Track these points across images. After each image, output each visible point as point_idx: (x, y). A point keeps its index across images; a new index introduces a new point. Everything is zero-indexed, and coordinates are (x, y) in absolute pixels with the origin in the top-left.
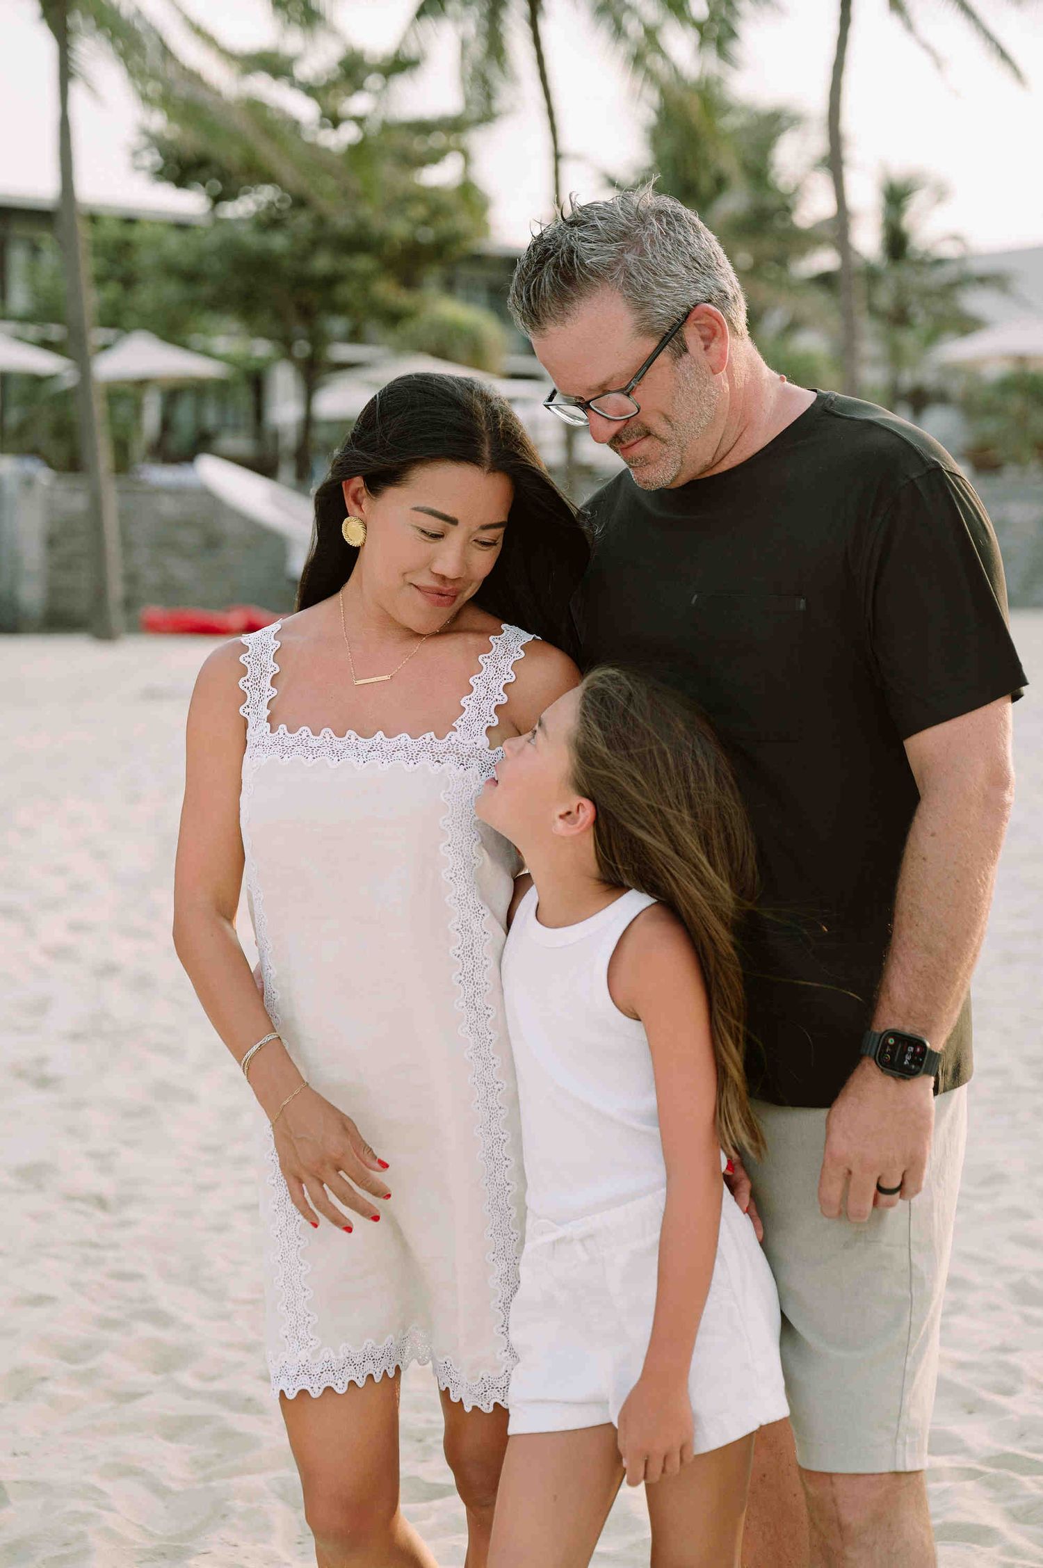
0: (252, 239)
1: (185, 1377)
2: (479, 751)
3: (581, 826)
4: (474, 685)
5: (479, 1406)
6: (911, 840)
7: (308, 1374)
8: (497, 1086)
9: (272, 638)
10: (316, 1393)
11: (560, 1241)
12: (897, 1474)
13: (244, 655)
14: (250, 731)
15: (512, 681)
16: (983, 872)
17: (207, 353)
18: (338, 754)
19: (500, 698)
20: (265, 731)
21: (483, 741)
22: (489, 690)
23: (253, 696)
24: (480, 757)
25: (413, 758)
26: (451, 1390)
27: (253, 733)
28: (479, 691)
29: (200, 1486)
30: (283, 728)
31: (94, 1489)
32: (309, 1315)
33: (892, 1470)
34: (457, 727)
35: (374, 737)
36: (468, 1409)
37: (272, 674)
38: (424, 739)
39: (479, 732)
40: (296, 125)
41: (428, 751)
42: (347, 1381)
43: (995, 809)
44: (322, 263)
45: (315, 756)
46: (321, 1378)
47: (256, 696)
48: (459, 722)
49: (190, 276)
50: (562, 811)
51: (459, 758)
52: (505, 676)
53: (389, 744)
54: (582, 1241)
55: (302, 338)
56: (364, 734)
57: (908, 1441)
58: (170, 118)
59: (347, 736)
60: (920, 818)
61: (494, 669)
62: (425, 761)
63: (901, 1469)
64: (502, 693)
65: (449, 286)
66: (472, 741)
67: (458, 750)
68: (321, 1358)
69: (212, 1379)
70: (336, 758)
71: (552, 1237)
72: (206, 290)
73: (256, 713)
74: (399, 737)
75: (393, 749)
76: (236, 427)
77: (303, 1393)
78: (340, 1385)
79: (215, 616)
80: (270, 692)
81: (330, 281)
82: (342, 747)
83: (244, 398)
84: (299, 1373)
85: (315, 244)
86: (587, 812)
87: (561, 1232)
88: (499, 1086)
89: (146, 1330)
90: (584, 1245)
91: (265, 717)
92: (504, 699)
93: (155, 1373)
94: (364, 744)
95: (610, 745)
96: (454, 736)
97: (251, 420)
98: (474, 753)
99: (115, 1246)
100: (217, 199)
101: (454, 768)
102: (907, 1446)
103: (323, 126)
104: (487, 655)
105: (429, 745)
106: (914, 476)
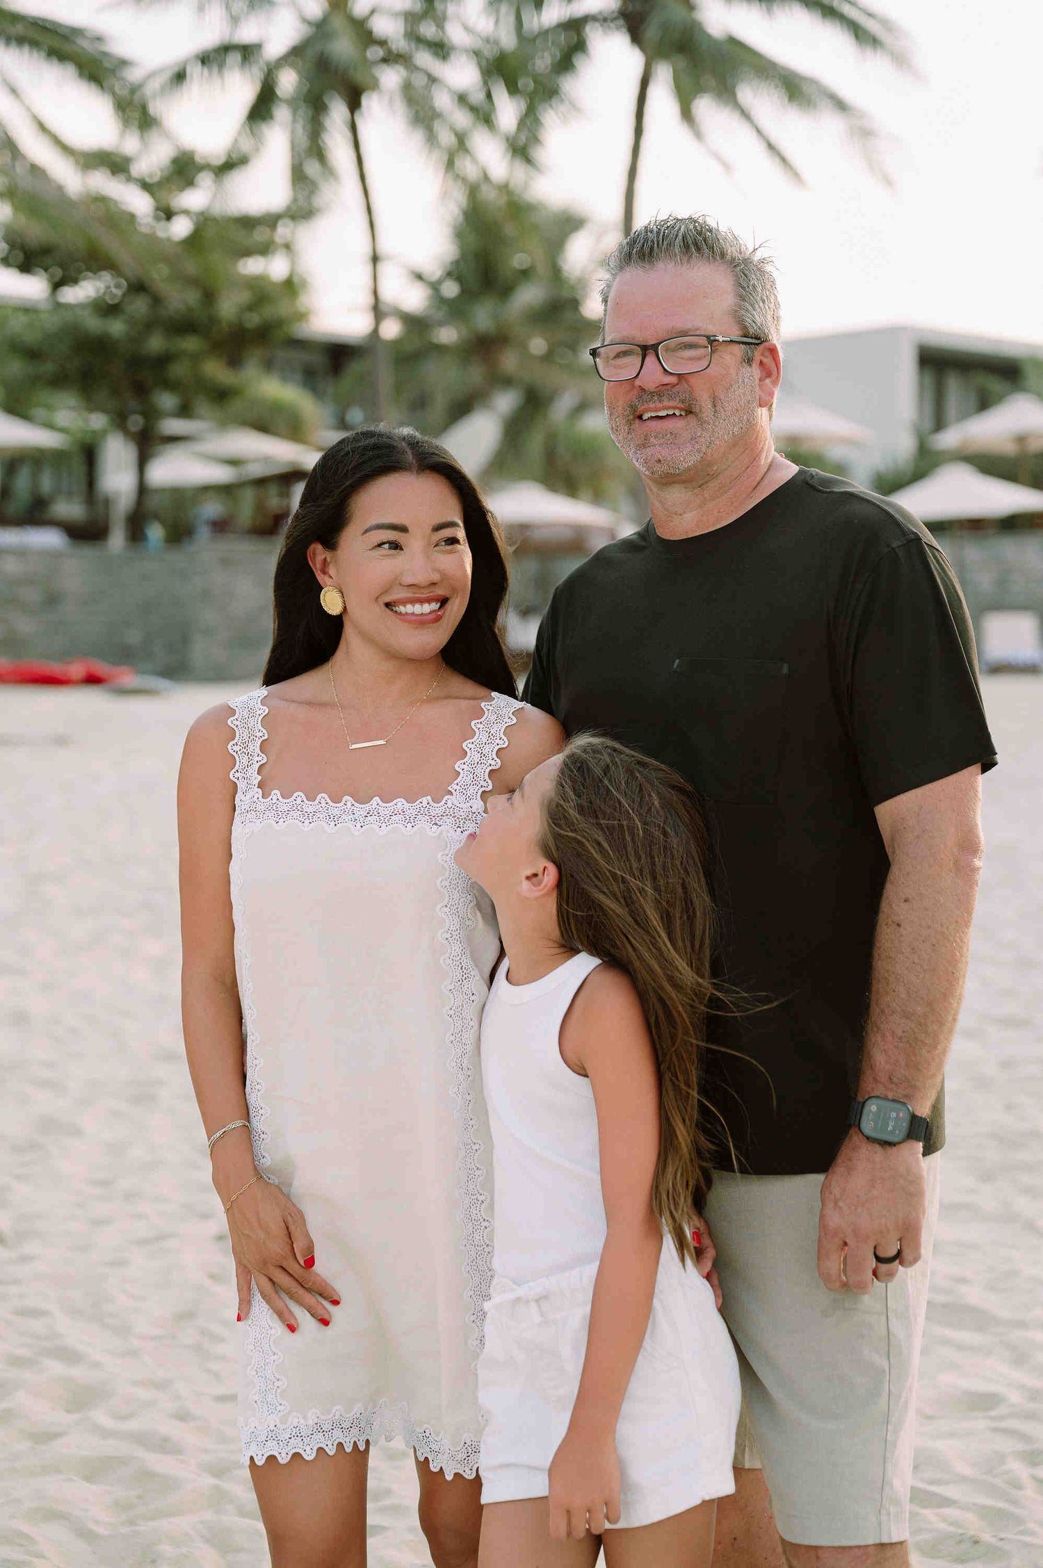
0: (93, 324)
1: (100, 1416)
2: (475, 815)
3: (543, 889)
4: (468, 750)
5: (461, 1472)
6: (884, 906)
7: (276, 1439)
8: (475, 1147)
9: (259, 703)
10: (283, 1459)
11: (518, 1299)
12: (882, 1546)
13: (231, 719)
14: (239, 796)
15: (504, 746)
16: (958, 935)
17: (50, 426)
18: (335, 820)
19: (493, 763)
20: (256, 797)
21: (478, 805)
22: (482, 755)
23: (241, 760)
24: (476, 820)
25: (411, 821)
26: (430, 1460)
27: (243, 798)
28: (472, 756)
29: (125, 1530)
30: (276, 794)
31: (21, 1534)
32: (278, 1380)
33: (877, 1541)
34: (453, 791)
35: (371, 803)
36: (449, 1477)
37: (261, 739)
38: (421, 803)
39: (475, 796)
40: (132, 217)
41: (426, 815)
42: (315, 1449)
43: (965, 872)
44: (156, 343)
45: (311, 820)
46: (289, 1444)
47: (245, 760)
48: (455, 787)
49: (32, 354)
50: (529, 872)
51: (455, 820)
52: (498, 741)
53: (386, 809)
54: (537, 1301)
55: (135, 412)
56: (362, 799)
57: (892, 1510)
58: (16, 208)
59: (343, 802)
60: (892, 883)
61: (487, 734)
62: (423, 824)
63: (885, 1540)
64: (496, 758)
65: (269, 365)
66: (469, 805)
67: (454, 813)
68: (289, 1424)
69: (124, 1418)
70: (333, 823)
71: (510, 1296)
72: (49, 367)
73: (246, 777)
74: (395, 802)
75: (390, 814)
76: (70, 494)
77: (272, 1458)
78: (309, 1451)
79: (55, 668)
80: (260, 758)
81: (164, 360)
82: (338, 813)
83: (79, 468)
84: (268, 1439)
85: (149, 326)
86: (551, 876)
87: (520, 1292)
88: (477, 1147)
89: (56, 1368)
90: (539, 1307)
91: (256, 782)
92: (496, 764)
93: (68, 1411)
94: (361, 809)
95: (581, 810)
96: (450, 800)
97: (84, 487)
98: (471, 816)
99: (16, 1282)
100: (57, 286)
101: (452, 831)
102: (892, 1517)
103: (157, 218)
104: (479, 721)
105: (426, 809)
106: (894, 545)
